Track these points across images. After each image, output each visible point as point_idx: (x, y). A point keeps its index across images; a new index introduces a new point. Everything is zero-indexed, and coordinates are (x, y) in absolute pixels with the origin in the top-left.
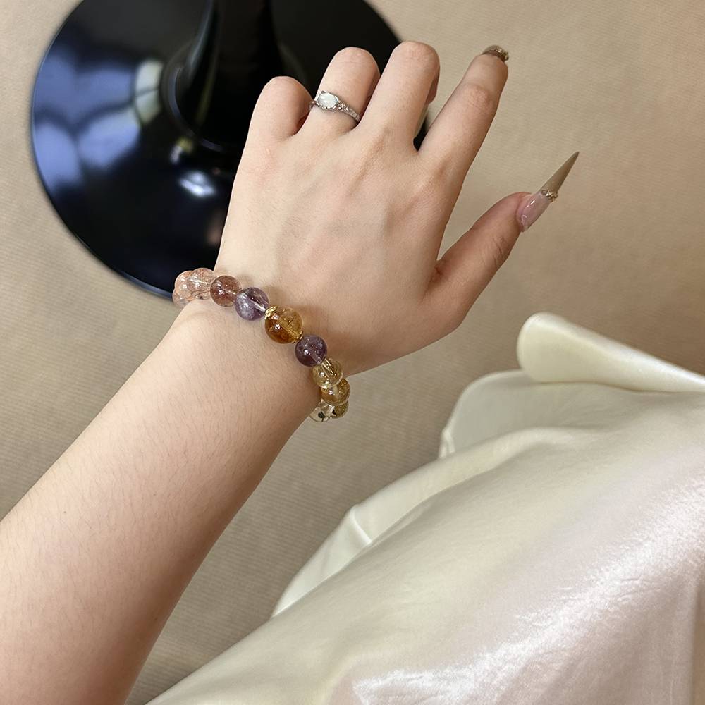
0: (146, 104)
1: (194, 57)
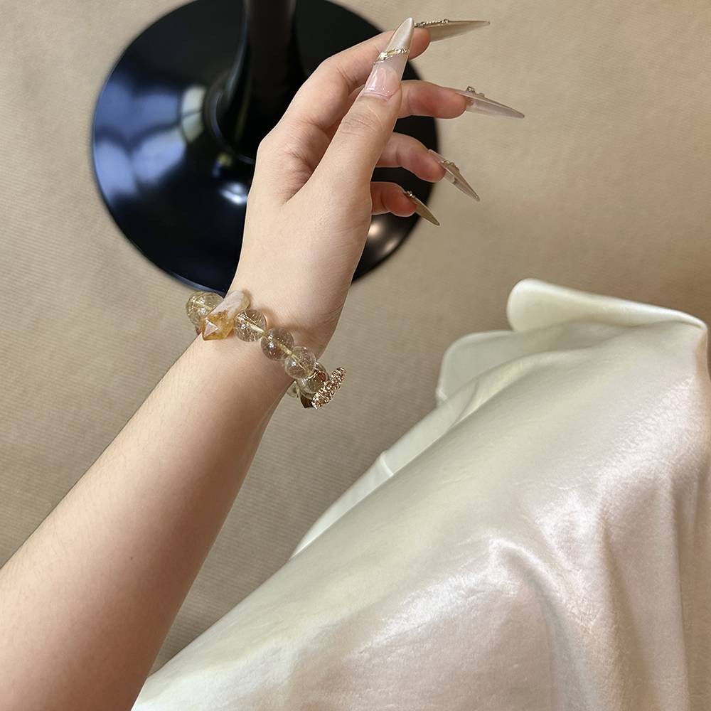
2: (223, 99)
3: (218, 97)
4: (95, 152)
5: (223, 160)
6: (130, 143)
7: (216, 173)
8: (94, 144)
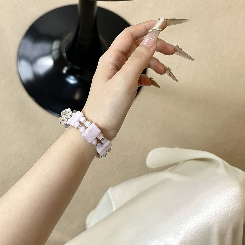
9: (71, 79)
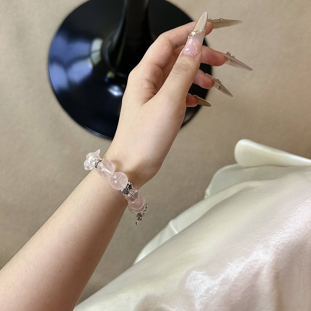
0: (96, 57)
1: (116, 38)
2: (111, 44)
3: (108, 44)
4: (50, 68)
5: (110, 75)
6: (66, 65)
7: (106, 80)
8: (50, 65)
9: (115, 90)
